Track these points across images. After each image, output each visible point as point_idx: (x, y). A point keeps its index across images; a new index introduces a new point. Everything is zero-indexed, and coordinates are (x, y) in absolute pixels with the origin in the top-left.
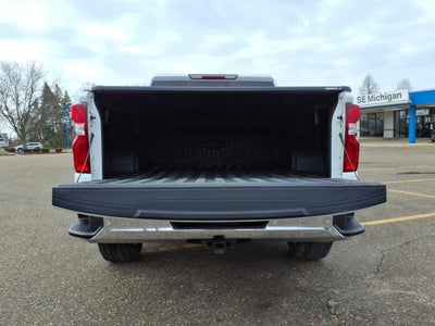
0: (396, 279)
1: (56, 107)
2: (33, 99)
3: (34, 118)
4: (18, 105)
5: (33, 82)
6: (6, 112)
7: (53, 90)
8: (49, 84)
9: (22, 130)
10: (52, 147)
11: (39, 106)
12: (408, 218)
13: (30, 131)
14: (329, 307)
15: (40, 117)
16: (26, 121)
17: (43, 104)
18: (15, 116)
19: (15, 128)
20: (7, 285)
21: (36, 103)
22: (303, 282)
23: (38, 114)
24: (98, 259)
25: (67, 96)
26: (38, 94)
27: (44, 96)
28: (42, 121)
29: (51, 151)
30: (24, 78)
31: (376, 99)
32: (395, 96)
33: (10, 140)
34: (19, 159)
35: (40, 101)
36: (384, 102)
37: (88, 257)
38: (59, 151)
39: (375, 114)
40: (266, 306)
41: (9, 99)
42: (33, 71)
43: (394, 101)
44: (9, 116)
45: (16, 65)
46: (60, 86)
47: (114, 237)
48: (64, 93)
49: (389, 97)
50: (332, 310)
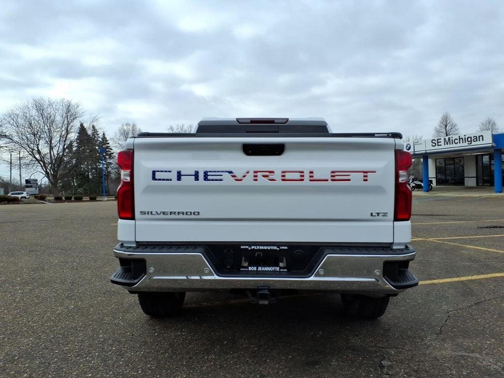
0: (460, 341)
1: (93, 151)
2: (68, 142)
3: (68, 162)
4: (51, 148)
5: (68, 124)
6: (37, 156)
7: (90, 132)
8: (85, 126)
9: (54, 176)
10: (86, 195)
11: (74, 149)
12: (482, 276)
13: (63, 176)
14: (382, 367)
15: (74, 162)
16: (59, 166)
17: (78, 147)
18: (47, 160)
19: (47, 173)
20: (43, 337)
21: (70, 146)
22: (356, 341)
23: (72, 158)
24: (138, 313)
25: (104, 138)
26: (73, 136)
27: (79, 138)
28: (76, 165)
29: (85, 198)
30: (58, 118)
31: (454, 142)
32: (476, 139)
33: (40, 187)
34: (50, 207)
35: (75, 144)
36: (464, 145)
37: (126, 311)
38: (93, 199)
39: (454, 159)
40: (314, 363)
41: (42, 142)
42: (68, 111)
43: (476, 144)
44: (41, 161)
45: (50, 104)
46: (97, 128)
47: (156, 285)
48: (101, 135)
49: (469, 139)
50: (385, 370)
